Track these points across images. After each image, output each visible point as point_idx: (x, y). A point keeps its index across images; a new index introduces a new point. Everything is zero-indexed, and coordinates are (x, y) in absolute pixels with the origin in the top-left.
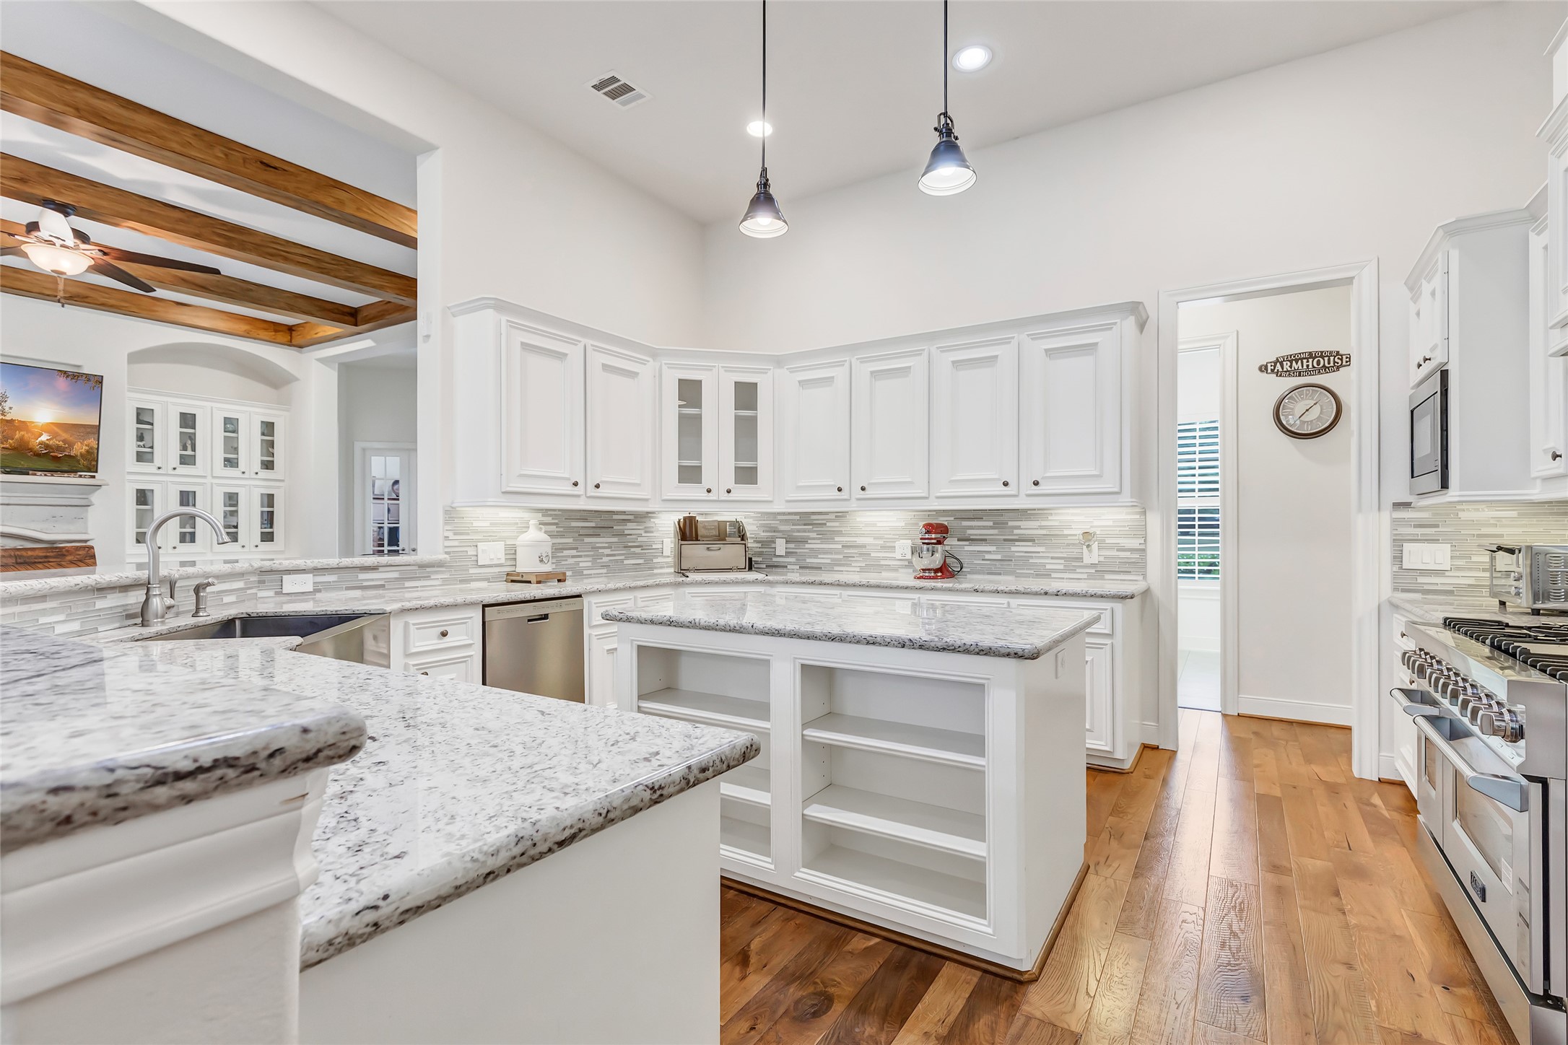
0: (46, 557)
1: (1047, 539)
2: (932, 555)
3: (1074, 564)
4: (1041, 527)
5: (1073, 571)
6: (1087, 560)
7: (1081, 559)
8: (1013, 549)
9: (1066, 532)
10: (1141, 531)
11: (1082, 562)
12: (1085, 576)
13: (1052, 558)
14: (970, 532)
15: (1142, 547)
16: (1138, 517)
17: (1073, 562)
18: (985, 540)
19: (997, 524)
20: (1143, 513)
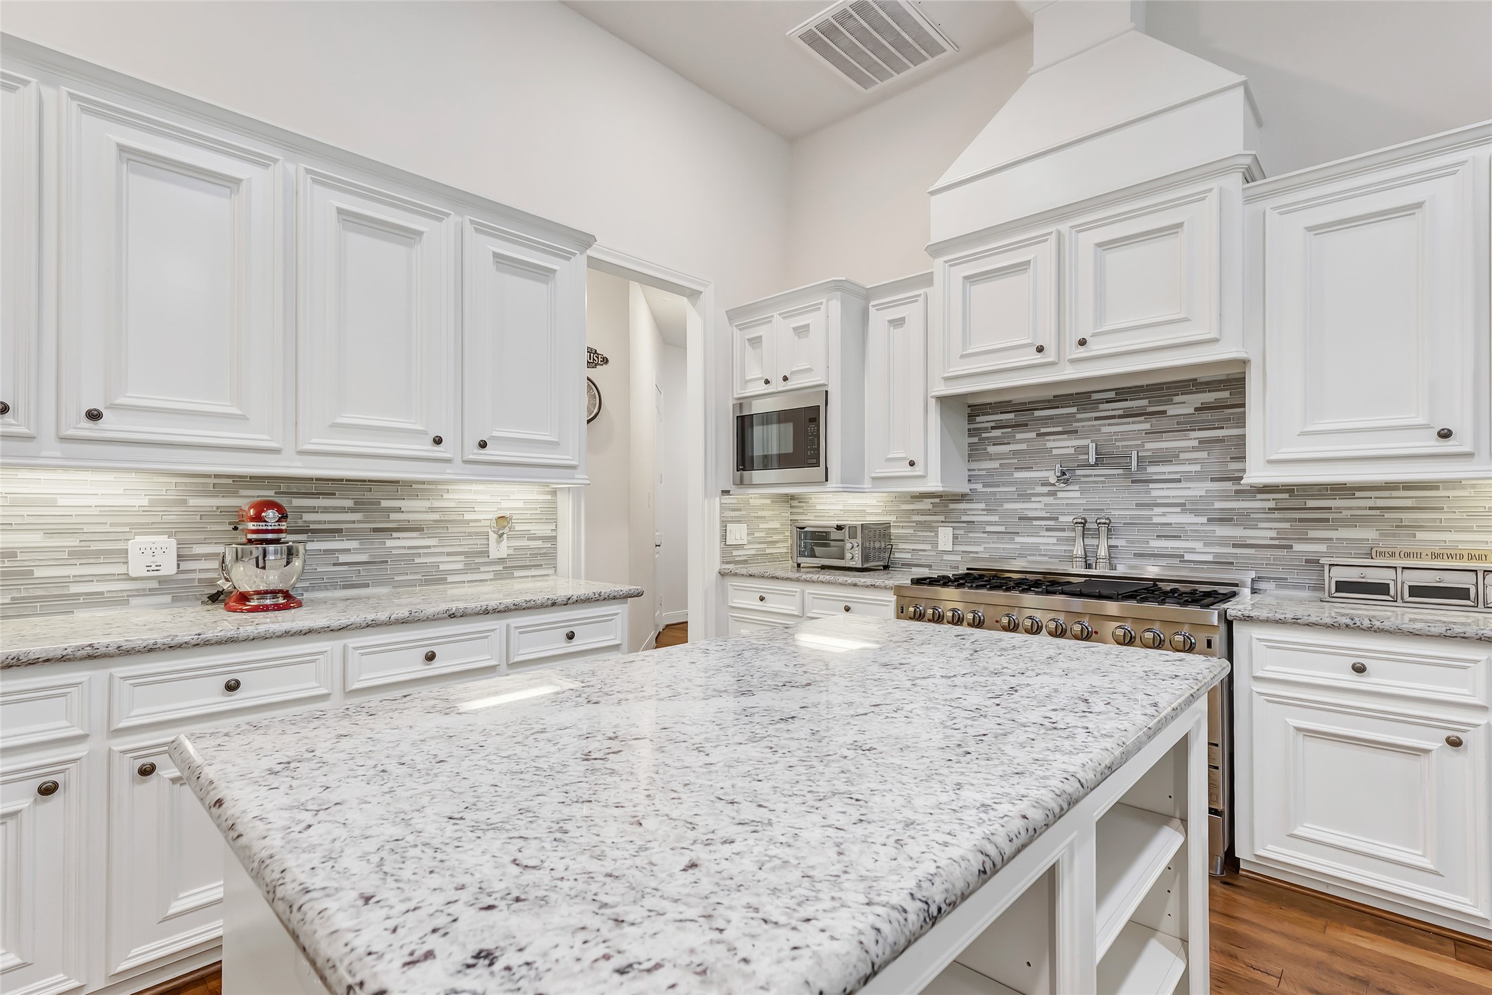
1: (441, 526)
2: (288, 563)
3: (477, 560)
4: (432, 510)
5: (476, 570)
6: (494, 554)
7: (485, 553)
8: (389, 543)
9: (467, 517)
10: (550, 514)
11: (488, 556)
12: (491, 576)
13: (449, 554)
14: (307, 517)
15: (553, 534)
16: (549, 497)
17: (476, 558)
18: (339, 531)
19: (363, 503)
20: (554, 493)
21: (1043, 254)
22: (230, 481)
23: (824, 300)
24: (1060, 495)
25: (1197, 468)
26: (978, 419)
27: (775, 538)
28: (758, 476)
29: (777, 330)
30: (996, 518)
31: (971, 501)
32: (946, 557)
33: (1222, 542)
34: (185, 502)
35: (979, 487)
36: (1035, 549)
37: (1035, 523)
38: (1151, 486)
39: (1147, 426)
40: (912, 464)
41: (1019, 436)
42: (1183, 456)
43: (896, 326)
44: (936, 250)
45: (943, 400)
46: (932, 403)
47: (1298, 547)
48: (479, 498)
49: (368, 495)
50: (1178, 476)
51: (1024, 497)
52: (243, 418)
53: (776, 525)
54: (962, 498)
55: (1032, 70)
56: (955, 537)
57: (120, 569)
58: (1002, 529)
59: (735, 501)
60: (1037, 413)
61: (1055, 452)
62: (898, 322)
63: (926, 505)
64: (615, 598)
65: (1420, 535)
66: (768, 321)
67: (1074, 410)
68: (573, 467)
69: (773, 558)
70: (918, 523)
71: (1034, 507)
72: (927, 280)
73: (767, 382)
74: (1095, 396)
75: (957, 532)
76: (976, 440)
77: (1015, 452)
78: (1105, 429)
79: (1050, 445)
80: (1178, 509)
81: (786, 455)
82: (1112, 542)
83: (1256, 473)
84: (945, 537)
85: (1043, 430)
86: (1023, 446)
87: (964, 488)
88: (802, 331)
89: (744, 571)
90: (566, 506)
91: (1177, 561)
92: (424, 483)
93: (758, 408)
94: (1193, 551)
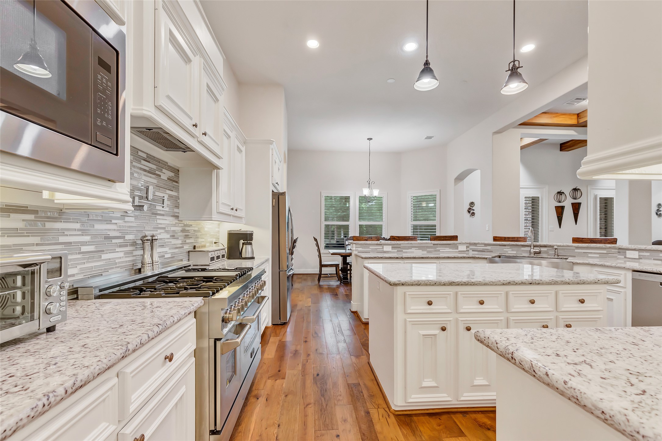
0: (601, 241)
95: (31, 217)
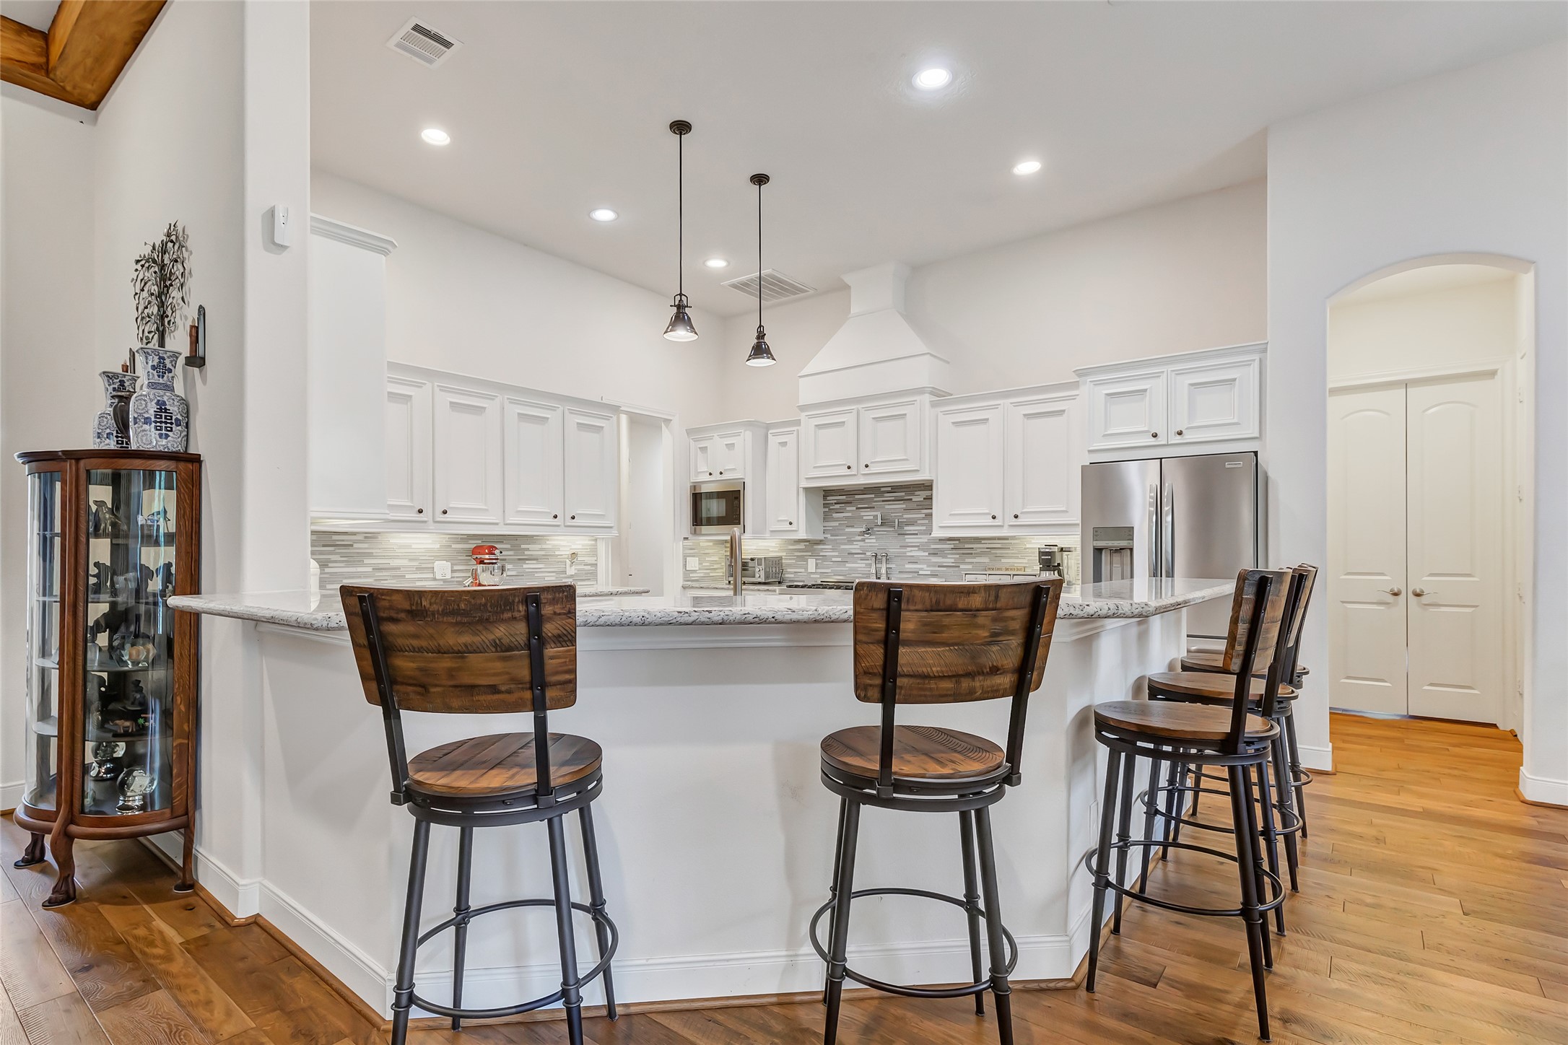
1: (545, 558)
3: (561, 575)
4: (542, 550)
6: (569, 572)
7: (565, 572)
8: (525, 566)
9: (557, 553)
10: (594, 552)
13: (548, 572)
15: (596, 562)
16: (593, 542)
20: (596, 540)
21: (850, 419)
22: (465, 536)
23: (742, 431)
24: (867, 541)
25: (924, 528)
26: (828, 498)
27: (715, 566)
28: (705, 529)
29: (717, 444)
30: (837, 554)
31: (824, 544)
32: (812, 576)
33: (934, 565)
34: (451, 546)
35: (828, 536)
36: (855, 570)
37: (856, 556)
38: (906, 536)
39: (904, 506)
40: (791, 523)
41: (848, 509)
42: (919, 522)
43: (783, 446)
44: (803, 408)
45: (807, 490)
46: (801, 490)
47: (962, 567)
48: (562, 543)
49: (516, 542)
50: (916, 532)
51: (850, 542)
52: (487, 510)
53: (716, 558)
54: (820, 542)
55: (850, 316)
56: (817, 564)
57: (431, 576)
58: (840, 559)
59: (691, 544)
60: (857, 497)
61: (865, 518)
62: (784, 444)
63: (802, 546)
64: (637, 593)
65: (1003, 560)
66: (711, 438)
67: (873, 496)
68: (611, 527)
69: (714, 579)
70: (797, 556)
71: (855, 547)
72: (798, 423)
73: (710, 474)
74: (883, 489)
75: (818, 562)
76: (827, 510)
77: (846, 517)
78: (887, 507)
79: (863, 514)
80: (917, 549)
81: (722, 517)
82: (888, 566)
83: (937, 533)
84: (812, 563)
85: (859, 506)
86: (850, 514)
87: (821, 537)
88: (730, 446)
89: (697, 586)
90: (602, 548)
91: (916, 575)
92: (538, 536)
93: (705, 489)
94: (922, 569)
95: (808, 543)
